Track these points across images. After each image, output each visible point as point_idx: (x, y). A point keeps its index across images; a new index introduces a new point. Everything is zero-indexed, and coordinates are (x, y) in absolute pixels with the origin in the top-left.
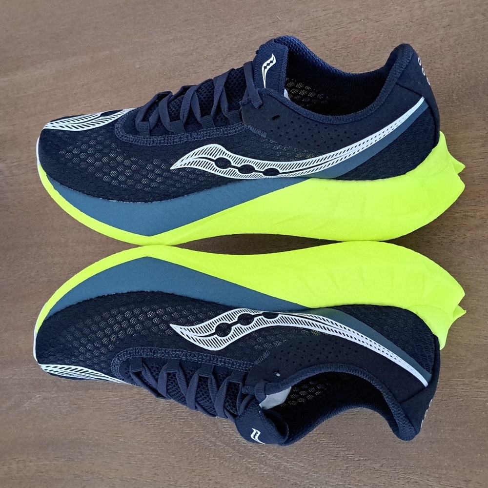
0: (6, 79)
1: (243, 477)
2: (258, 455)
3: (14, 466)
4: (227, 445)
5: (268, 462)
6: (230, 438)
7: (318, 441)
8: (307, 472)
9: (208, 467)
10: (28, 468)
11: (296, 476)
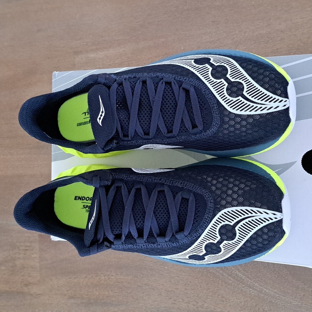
0: (103, 53)
1: (239, 295)
2: (249, 283)
3: (103, 278)
4: (230, 276)
5: (255, 288)
6: (232, 272)
7: (286, 278)
8: (279, 296)
9: (218, 288)
10: (111, 279)
11: (272, 297)
